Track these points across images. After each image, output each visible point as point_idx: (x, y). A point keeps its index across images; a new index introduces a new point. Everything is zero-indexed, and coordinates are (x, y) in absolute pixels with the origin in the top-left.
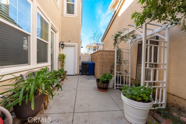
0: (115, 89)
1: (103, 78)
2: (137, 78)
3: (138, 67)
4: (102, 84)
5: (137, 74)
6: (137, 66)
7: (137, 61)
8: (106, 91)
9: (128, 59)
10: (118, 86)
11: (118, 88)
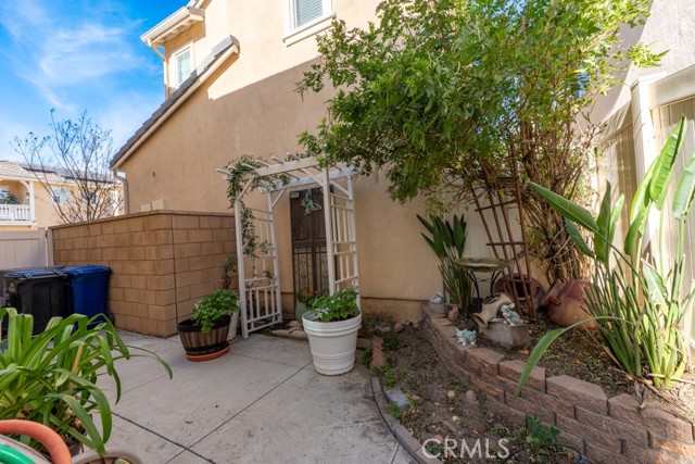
0: (246, 336)
1: (215, 310)
2: (297, 286)
3: (296, 256)
4: (214, 331)
5: (297, 277)
6: (293, 254)
7: (293, 241)
8: (227, 352)
9: (270, 239)
10: (252, 325)
11: (253, 329)
